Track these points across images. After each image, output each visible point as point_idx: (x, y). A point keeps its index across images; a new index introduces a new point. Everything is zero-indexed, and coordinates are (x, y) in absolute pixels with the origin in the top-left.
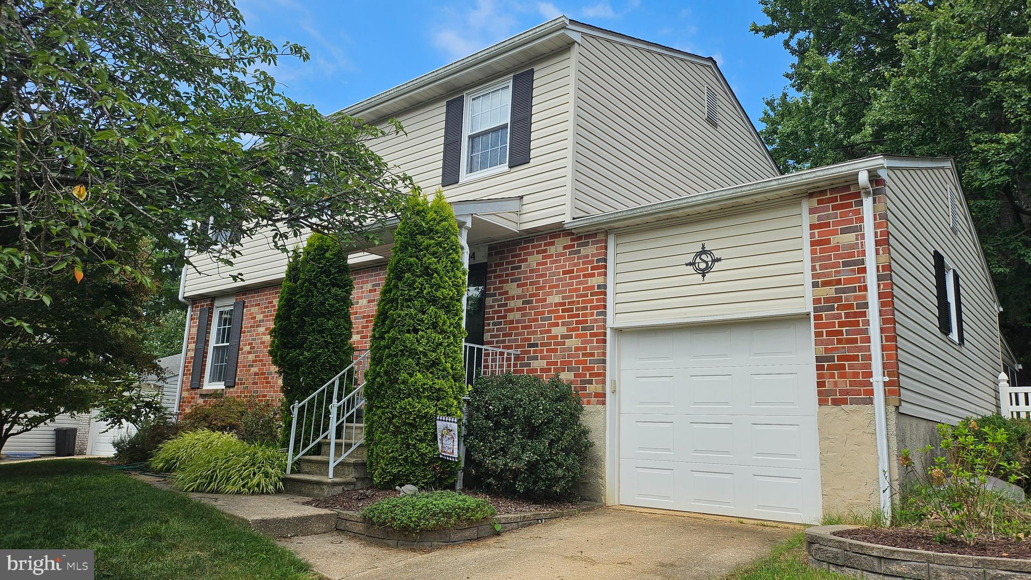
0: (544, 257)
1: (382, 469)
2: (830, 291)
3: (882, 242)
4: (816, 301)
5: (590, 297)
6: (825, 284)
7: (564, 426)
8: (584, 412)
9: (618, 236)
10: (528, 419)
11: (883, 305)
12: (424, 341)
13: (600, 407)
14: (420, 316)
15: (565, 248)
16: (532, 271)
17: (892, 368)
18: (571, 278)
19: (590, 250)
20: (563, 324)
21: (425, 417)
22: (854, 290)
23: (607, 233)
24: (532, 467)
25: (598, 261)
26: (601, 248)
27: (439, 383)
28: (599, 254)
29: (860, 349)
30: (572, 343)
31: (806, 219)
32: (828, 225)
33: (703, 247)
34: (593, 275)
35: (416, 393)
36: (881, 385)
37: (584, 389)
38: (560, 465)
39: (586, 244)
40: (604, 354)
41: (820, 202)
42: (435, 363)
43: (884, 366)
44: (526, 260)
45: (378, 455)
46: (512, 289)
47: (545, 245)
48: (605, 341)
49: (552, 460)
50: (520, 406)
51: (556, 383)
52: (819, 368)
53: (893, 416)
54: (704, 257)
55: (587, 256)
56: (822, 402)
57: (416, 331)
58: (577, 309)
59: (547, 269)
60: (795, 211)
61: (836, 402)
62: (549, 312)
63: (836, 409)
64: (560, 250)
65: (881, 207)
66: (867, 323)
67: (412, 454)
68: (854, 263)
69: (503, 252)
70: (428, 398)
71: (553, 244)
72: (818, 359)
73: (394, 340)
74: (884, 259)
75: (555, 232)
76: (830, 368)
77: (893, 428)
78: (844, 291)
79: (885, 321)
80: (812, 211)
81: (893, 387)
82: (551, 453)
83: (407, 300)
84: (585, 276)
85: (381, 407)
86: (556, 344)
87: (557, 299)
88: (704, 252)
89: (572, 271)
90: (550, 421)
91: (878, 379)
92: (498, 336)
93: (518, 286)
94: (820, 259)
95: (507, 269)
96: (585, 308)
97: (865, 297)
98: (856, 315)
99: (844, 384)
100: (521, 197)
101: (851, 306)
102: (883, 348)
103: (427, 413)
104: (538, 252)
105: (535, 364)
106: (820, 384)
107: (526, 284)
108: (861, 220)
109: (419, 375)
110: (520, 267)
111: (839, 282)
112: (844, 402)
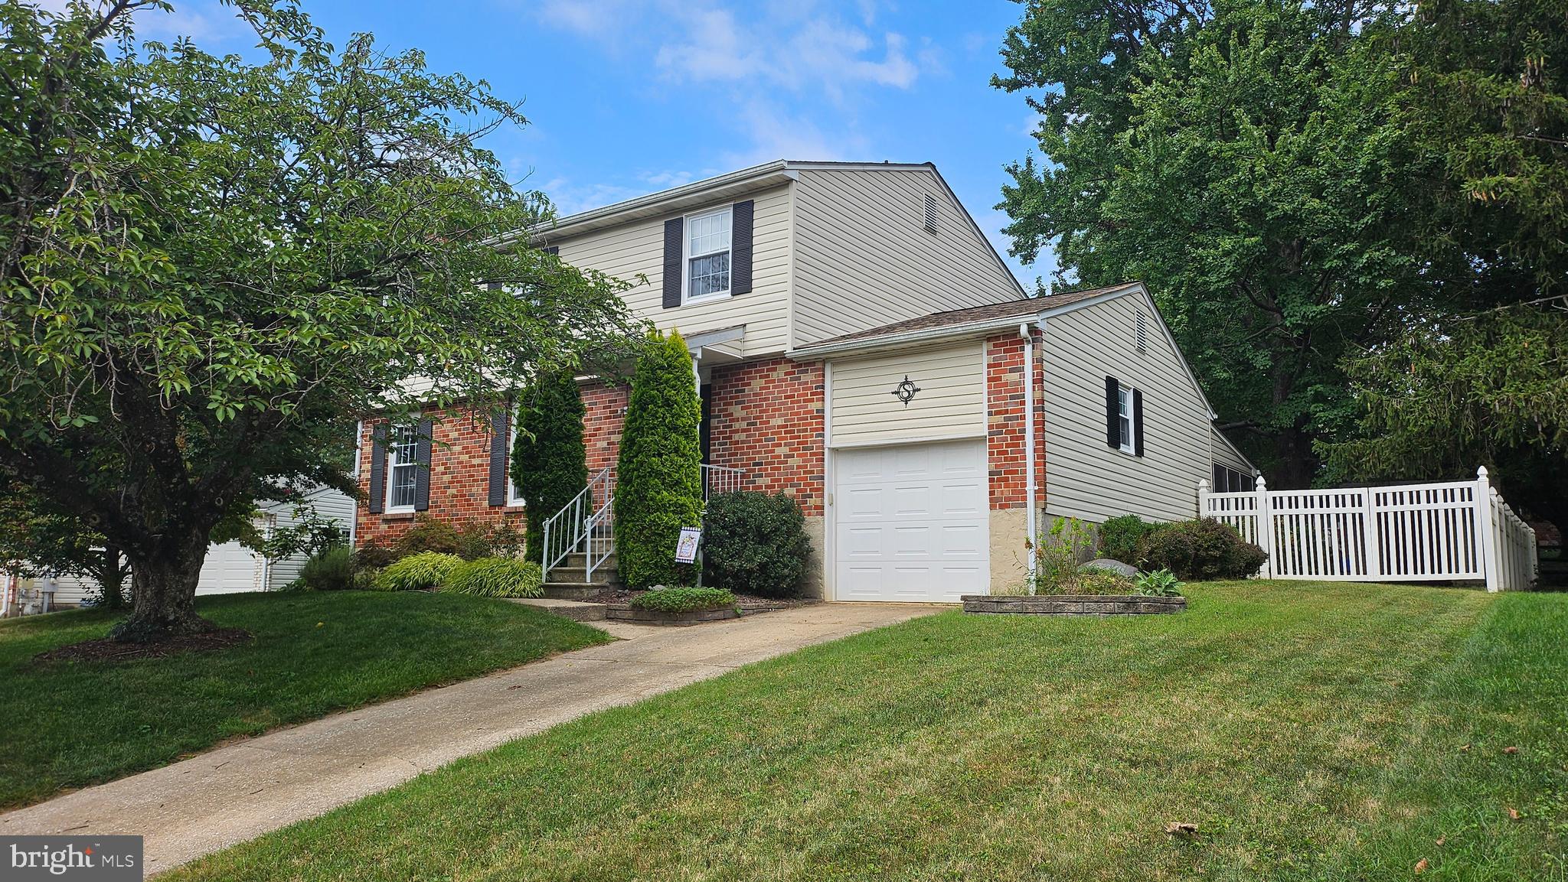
0: (766, 382)
1: (636, 572)
2: (999, 419)
3: (1039, 381)
4: (990, 427)
5: (809, 421)
6: (998, 413)
7: (789, 533)
8: (805, 523)
9: (833, 365)
10: (759, 528)
11: (1036, 430)
12: (668, 464)
13: (819, 518)
14: (664, 442)
15: (786, 374)
16: (755, 395)
17: (1041, 480)
18: (792, 403)
19: (809, 377)
20: (785, 445)
21: (671, 528)
22: (1017, 418)
23: (824, 362)
24: (763, 567)
25: (816, 388)
26: (819, 375)
27: (683, 499)
28: (816, 382)
29: (1020, 465)
30: (794, 462)
31: (986, 359)
32: (1000, 365)
33: (906, 379)
34: (812, 400)
35: (663, 508)
36: (1032, 492)
37: (806, 502)
38: (786, 566)
39: (806, 371)
40: (823, 471)
41: (995, 346)
42: (678, 483)
43: (1036, 478)
44: (749, 384)
45: (631, 561)
46: (737, 411)
47: (768, 370)
48: (823, 460)
49: (778, 561)
50: (751, 517)
51: (780, 497)
52: (991, 480)
53: (1040, 516)
54: (906, 386)
55: (807, 383)
56: (992, 507)
57: (660, 455)
58: (798, 431)
59: (770, 393)
60: (977, 351)
61: (1002, 507)
62: (772, 434)
63: (1002, 511)
64: (782, 376)
65: (1038, 352)
66: (1024, 445)
67: (661, 559)
68: (1018, 397)
69: (727, 376)
70: (673, 512)
71: (775, 370)
72: (991, 473)
73: (642, 463)
74: (1038, 394)
75: (778, 359)
76: (999, 480)
77: (1039, 525)
78: (1010, 419)
79: (1037, 443)
80: (989, 353)
81: (1042, 493)
82: (778, 556)
83: (652, 429)
84: (805, 401)
85: (633, 521)
86: (780, 463)
87: (780, 421)
88: (907, 382)
89: (793, 396)
90: (777, 529)
91: (1031, 487)
92: (725, 456)
93: (742, 409)
94: (995, 393)
95: (731, 392)
96: (806, 430)
97: (1024, 423)
98: (1018, 438)
99: (1008, 492)
100: (745, 325)
101: (1014, 431)
102: (1035, 464)
103: (673, 525)
104: (761, 377)
105: (759, 481)
106: (991, 493)
107: (750, 407)
108: (1023, 362)
109: (665, 493)
110: (744, 391)
111: (1007, 412)
112: (1007, 506)
